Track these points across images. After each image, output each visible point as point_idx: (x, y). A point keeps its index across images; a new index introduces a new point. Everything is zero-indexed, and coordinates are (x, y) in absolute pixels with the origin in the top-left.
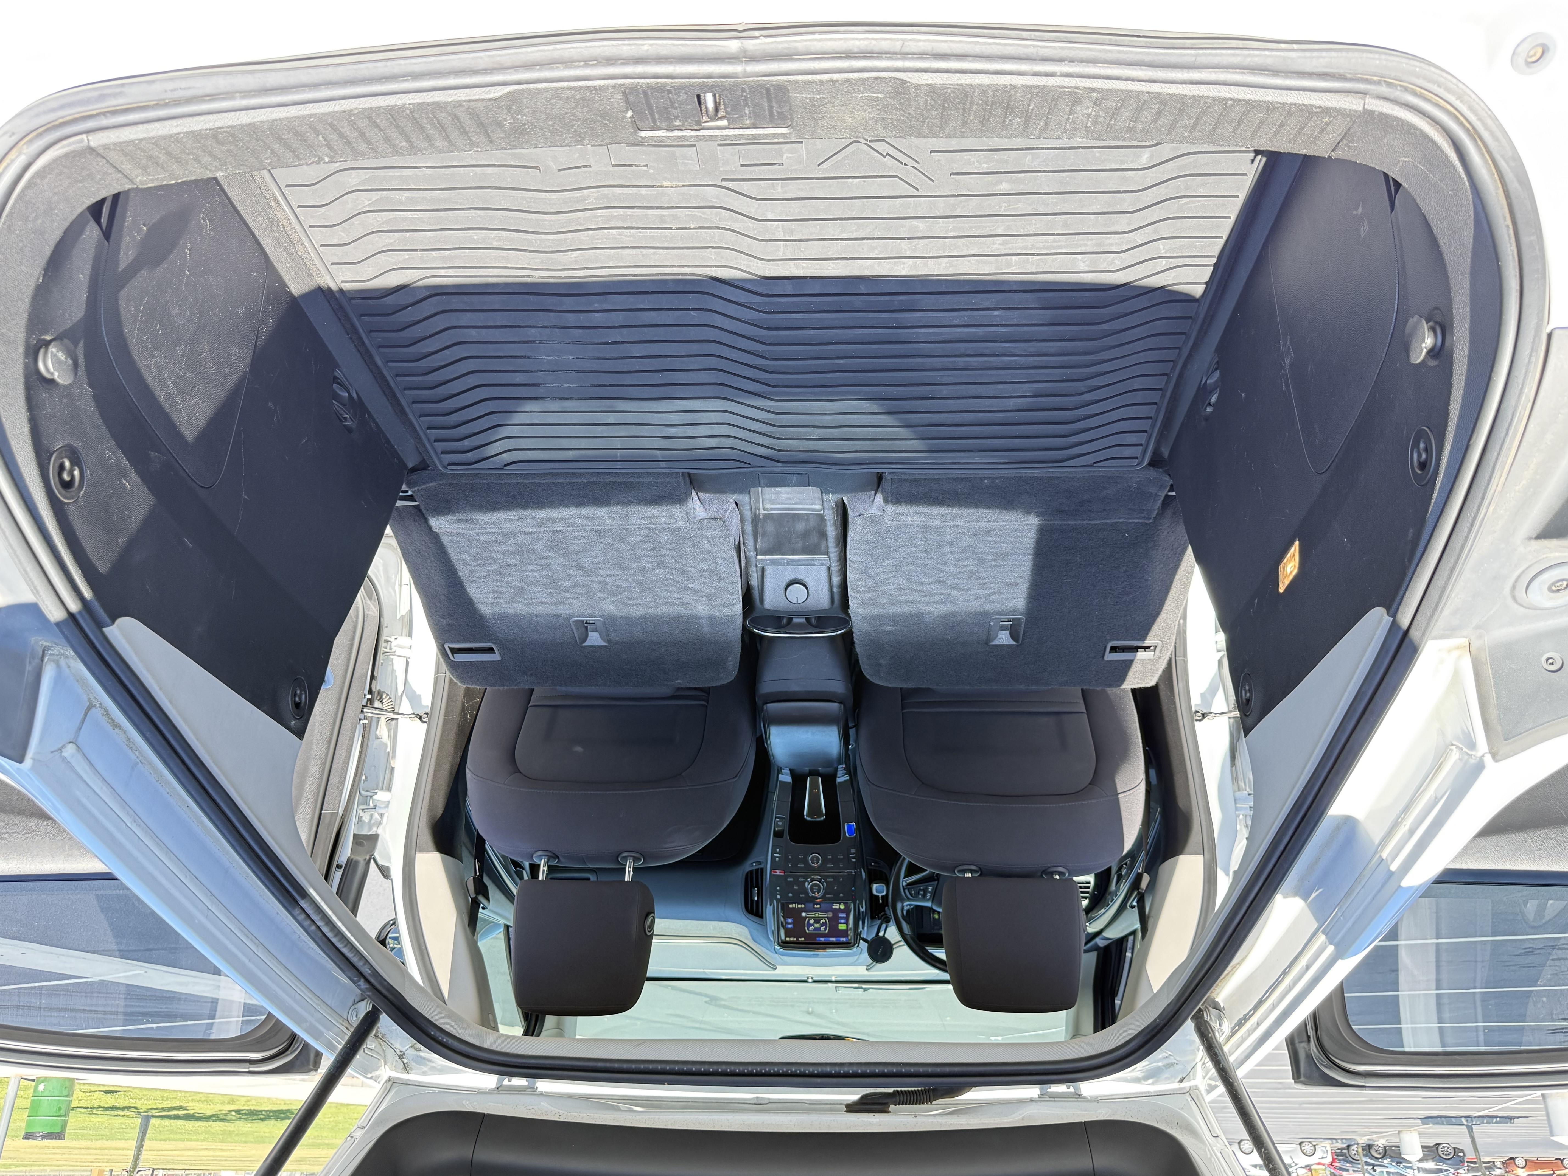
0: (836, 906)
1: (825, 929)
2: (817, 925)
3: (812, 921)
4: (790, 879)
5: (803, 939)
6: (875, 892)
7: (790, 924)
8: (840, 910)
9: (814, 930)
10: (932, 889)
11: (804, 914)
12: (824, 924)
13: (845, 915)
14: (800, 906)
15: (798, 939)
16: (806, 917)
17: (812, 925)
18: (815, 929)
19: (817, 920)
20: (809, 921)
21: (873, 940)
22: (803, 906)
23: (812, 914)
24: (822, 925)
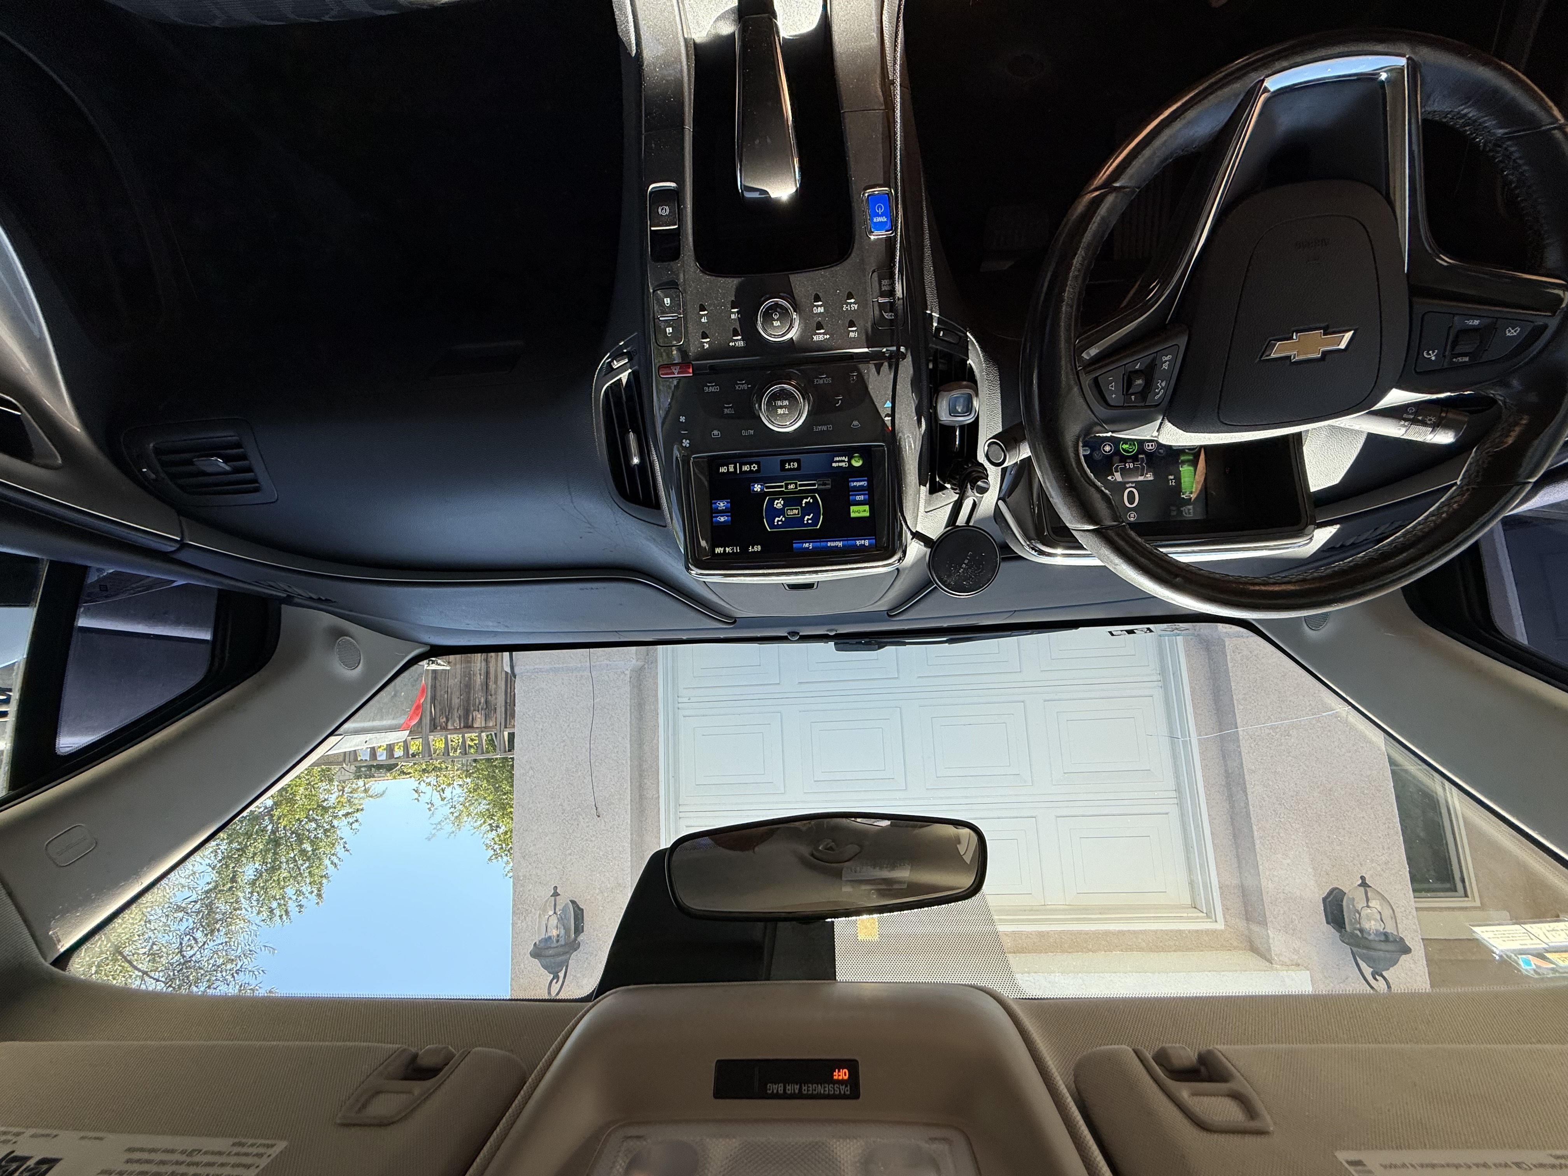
0: (841, 462)
1: (815, 520)
2: (794, 512)
3: (779, 504)
4: (712, 389)
5: (757, 548)
6: (944, 416)
7: (722, 512)
8: (852, 472)
9: (785, 524)
10: (1172, 363)
11: (757, 488)
12: (812, 508)
13: (864, 483)
14: (746, 468)
15: (744, 549)
16: (763, 495)
17: (781, 512)
18: (790, 521)
19: (792, 500)
20: (772, 502)
21: (944, 537)
22: (755, 467)
23: (780, 486)
24: (805, 511)
